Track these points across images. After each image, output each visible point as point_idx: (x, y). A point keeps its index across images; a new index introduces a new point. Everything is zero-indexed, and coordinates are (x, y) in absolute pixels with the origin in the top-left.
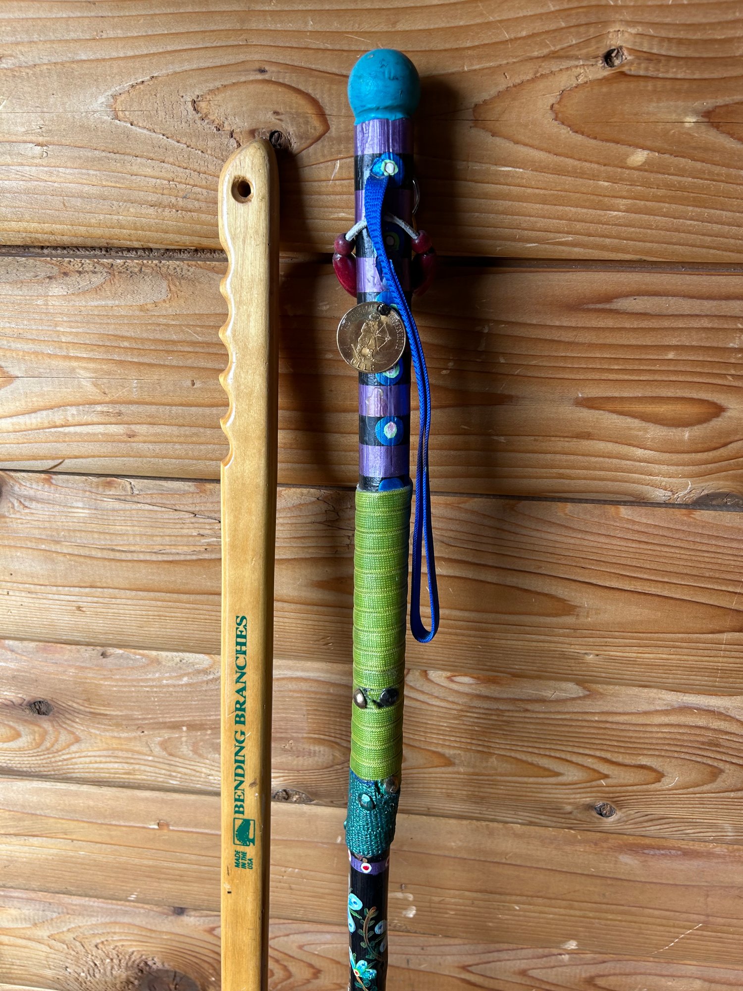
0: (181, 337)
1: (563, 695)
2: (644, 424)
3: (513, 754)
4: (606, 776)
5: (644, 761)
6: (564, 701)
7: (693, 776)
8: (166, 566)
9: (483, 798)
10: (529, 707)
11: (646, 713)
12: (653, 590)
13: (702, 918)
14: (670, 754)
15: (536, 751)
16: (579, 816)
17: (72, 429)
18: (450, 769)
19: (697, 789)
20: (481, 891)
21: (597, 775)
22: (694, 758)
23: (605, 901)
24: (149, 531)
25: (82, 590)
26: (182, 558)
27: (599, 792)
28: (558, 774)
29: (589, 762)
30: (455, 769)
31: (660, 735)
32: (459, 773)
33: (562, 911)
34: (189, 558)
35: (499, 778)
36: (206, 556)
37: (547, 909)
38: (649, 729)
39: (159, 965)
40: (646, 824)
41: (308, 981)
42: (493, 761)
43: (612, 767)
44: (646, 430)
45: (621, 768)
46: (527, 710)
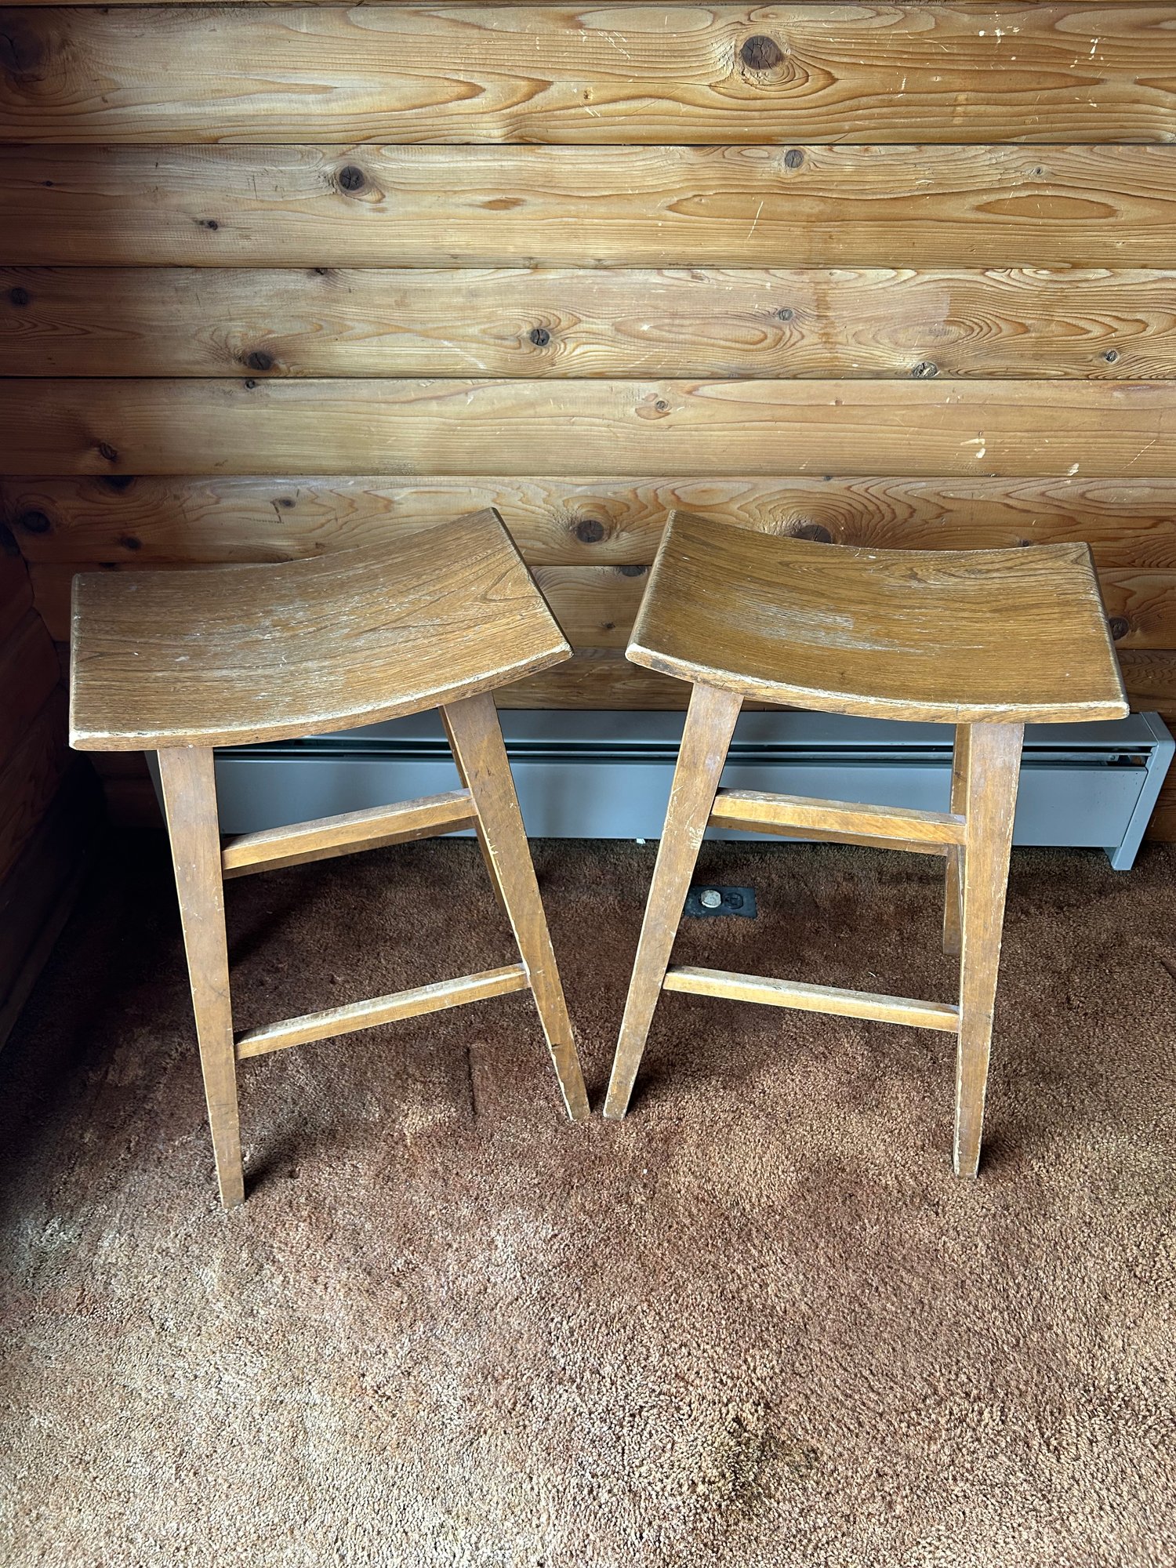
0: (937, 51)
1: (1099, 276)
2: (1167, 93)
3: (1065, 320)
4: (1116, 330)
5: (1139, 316)
6: (1099, 279)
7: (1165, 324)
8: (890, 202)
9: (1042, 355)
10: (1079, 285)
11: (1144, 283)
12: (1159, 197)
13: (1156, 434)
14: (1154, 309)
15: (1079, 316)
16: (1095, 362)
17: (861, 111)
18: (1026, 335)
19: (1165, 334)
20: (1027, 431)
21: (1111, 330)
22: (1166, 311)
23: (1101, 428)
24: (887, 178)
25: (837, 223)
26: (902, 195)
27: (1110, 342)
28: (1088, 332)
29: (1107, 320)
30: (1030, 335)
31: (1150, 297)
32: (1031, 338)
33: (1073, 440)
34: (906, 195)
35: (1055, 339)
36: (916, 193)
37: (1065, 440)
38: (1145, 293)
39: (808, 522)
40: (1133, 364)
41: (906, 520)
42: (1053, 327)
43: (1121, 323)
44: (1167, 97)
45: (1124, 323)
46: (1077, 287)
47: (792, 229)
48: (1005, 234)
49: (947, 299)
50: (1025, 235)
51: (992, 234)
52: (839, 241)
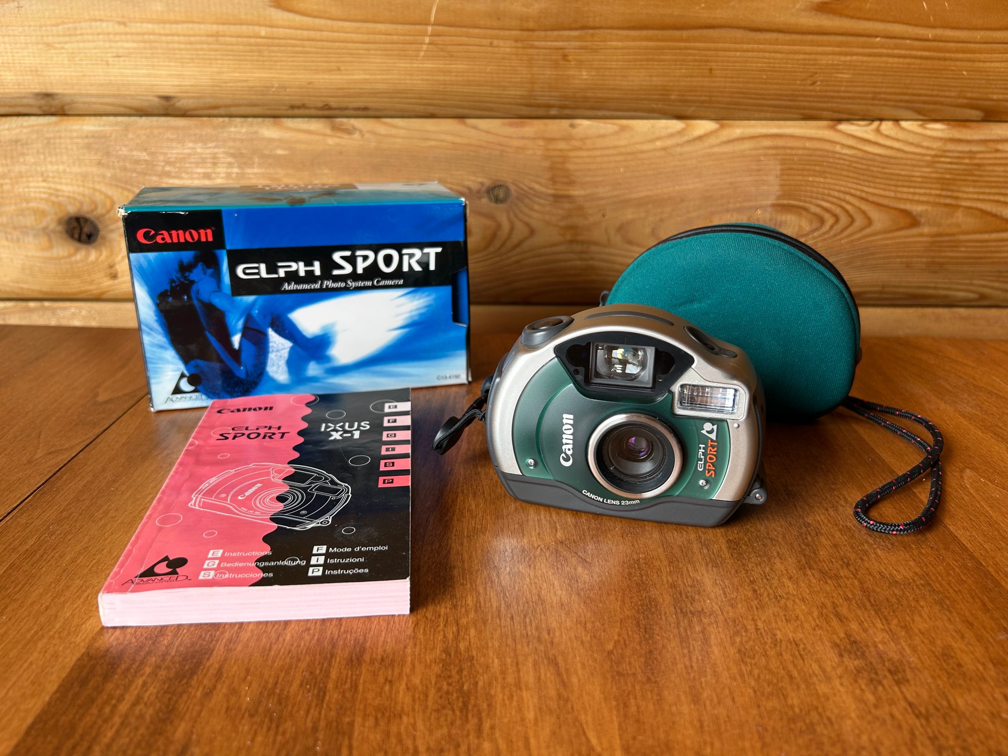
47: (495, 42)
48: (870, 55)
49: (775, 168)
50: (904, 57)
51: (846, 54)
52: (580, 64)
